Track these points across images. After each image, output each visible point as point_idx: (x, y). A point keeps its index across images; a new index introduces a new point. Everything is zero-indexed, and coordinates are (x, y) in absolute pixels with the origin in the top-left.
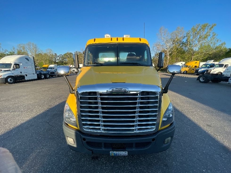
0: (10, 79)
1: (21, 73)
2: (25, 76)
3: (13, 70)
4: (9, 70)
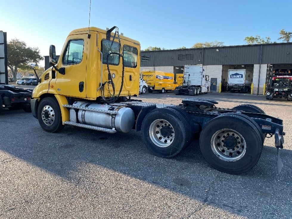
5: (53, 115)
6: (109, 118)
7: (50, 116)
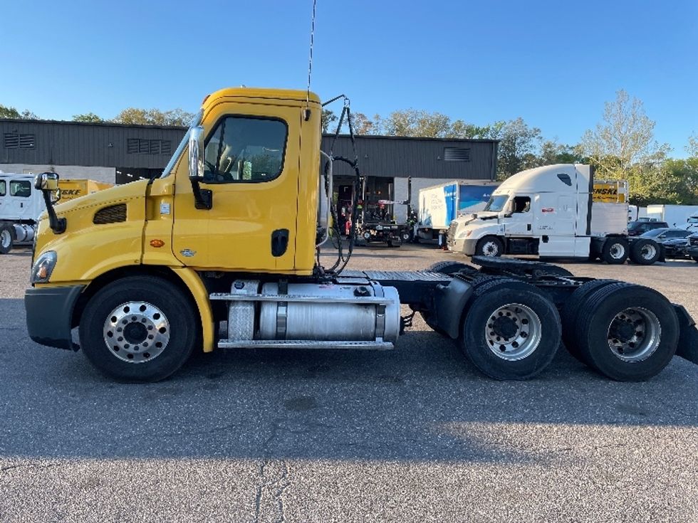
0: (490, 244)
1: (529, 228)
2: (541, 241)
3: (505, 216)
4: (496, 217)
5: (162, 330)
6: (368, 315)
7: (150, 332)
